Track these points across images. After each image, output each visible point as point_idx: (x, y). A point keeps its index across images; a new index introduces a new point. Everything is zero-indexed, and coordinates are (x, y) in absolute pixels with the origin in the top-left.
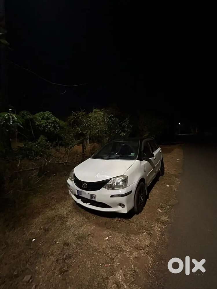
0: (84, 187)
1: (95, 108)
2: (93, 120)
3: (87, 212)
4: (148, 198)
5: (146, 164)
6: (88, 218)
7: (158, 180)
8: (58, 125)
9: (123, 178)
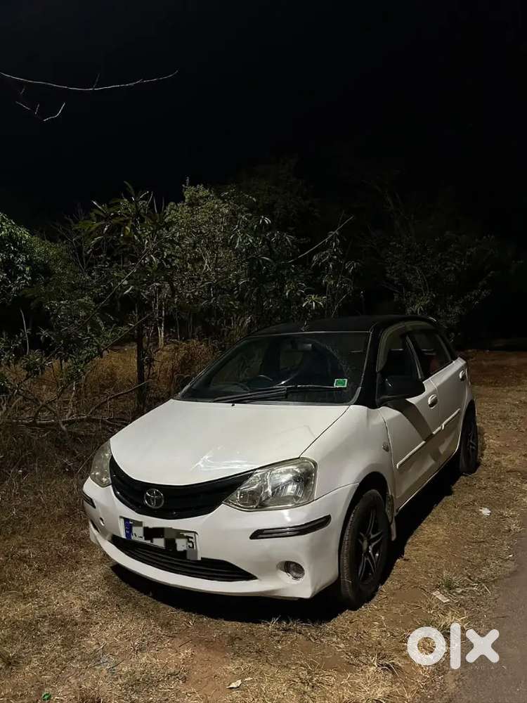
0: (153, 505)
1: (191, 184)
2: (182, 238)
3: (162, 606)
4: (400, 553)
5: (391, 421)
6: (166, 625)
7: (450, 493)
8: (22, 258)
9: (298, 470)
